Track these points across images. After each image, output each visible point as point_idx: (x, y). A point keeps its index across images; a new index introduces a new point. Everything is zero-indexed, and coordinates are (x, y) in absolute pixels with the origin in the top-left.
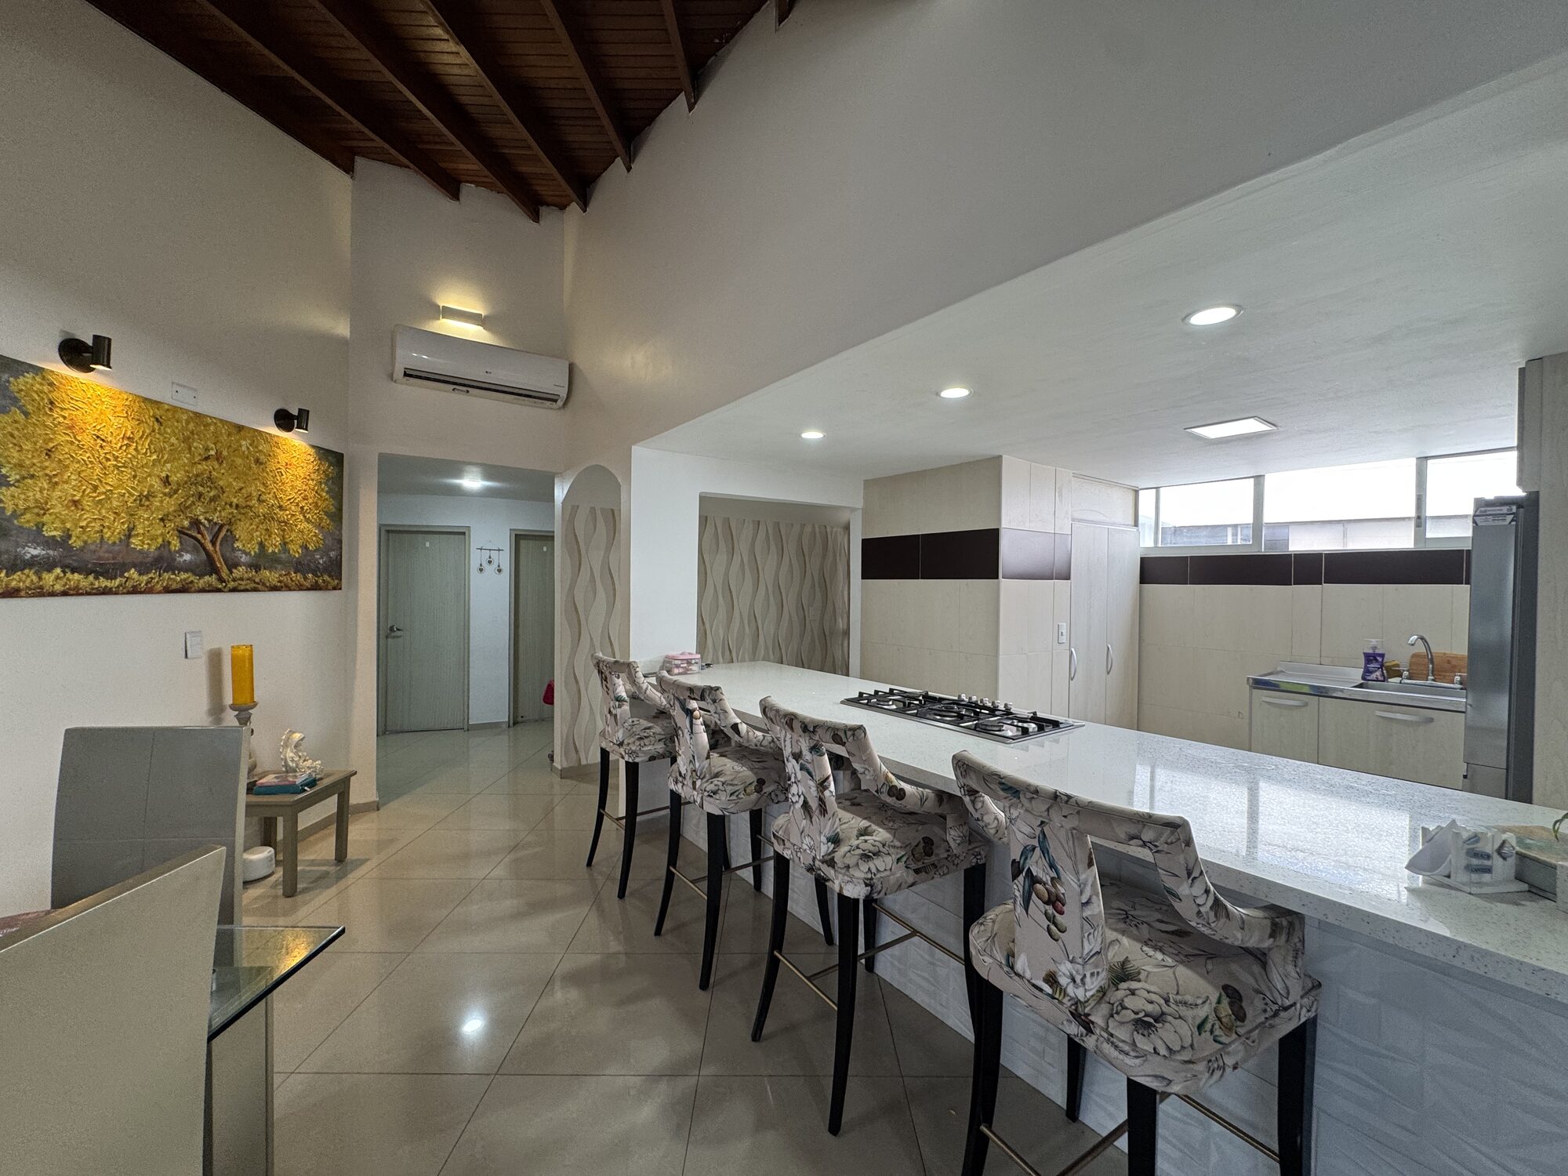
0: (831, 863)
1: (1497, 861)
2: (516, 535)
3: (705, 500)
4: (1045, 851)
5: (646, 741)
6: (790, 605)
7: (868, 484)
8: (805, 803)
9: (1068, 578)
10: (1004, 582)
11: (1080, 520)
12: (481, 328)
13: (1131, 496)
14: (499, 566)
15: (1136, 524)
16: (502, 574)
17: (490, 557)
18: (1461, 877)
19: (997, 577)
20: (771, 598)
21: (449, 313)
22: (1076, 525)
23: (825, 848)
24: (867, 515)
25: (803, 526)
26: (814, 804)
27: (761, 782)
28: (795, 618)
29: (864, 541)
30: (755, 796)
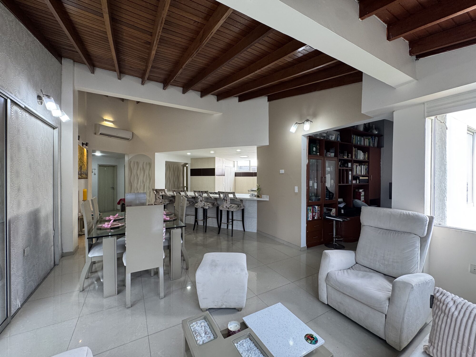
0: (204, 206)
1: (253, 195)
2: (99, 165)
3: (166, 162)
4: (226, 197)
5: (166, 201)
6: (172, 181)
7: (191, 159)
8: (201, 200)
9: (224, 176)
10: (216, 176)
11: (226, 166)
12: (112, 124)
13: (234, 162)
14: (95, 173)
15: (234, 167)
16: (96, 175)
17: (92, 171)
18: (252, 196)
19: (215, 176)
20: (168, 180)
21: (106, 120)
22: (226, 167)
23: (203, 205)
24: (191, 165)
25: (174, 165)
26: (202, 200)
27: (190, 203)
28: (173, 184)
29: (191, 169)
30: (189, 204)
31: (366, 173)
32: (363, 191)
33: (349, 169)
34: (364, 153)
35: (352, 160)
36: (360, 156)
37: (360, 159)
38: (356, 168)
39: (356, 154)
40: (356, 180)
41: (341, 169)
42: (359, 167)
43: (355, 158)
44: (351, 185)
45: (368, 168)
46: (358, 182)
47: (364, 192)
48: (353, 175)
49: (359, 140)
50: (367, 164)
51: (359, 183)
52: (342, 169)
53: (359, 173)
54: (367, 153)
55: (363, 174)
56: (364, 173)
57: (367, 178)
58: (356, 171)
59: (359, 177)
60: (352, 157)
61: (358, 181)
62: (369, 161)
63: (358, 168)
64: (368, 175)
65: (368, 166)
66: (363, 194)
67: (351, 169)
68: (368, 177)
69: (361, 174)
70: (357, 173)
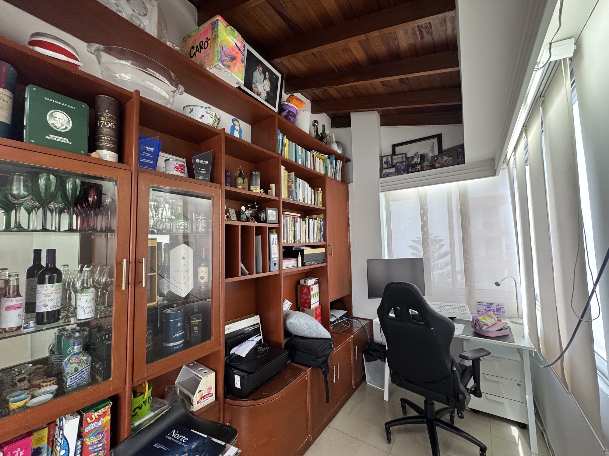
31: (321, 238)
32: (315, 283)
33: (270, 228)
34: (314, 190)
35: (278, 201)
36: (303, 194)
37: (304, 201)
38: (294, 226)
39: (293, 188)
40: (294, 258)
41: (238, 226)
42: (300, 223)
43: (289, 197)
44: (279, 275)
45: (325, 225)
46: (300, 264)
47: (318, 285)
48: (282, 245)
49: (300, 154)
50: (322, 216)
51: (303, 264)
52: (242, 226)
53: (301, 238)
54: (320, 189)
55: (312, 241)
56: (314, 239)
57: (322, 250)
58: (295, 232)
59: (303, 250)
60: (278, 193)
61: (300, 259)
62: (326, 208)
63: (298, 225)
64: (325, 243)
65: (325, 220)
66: (315, 290)
67: (277, 226)
68: (324, 249)
69: (307, 241)
70: (298, 238)
